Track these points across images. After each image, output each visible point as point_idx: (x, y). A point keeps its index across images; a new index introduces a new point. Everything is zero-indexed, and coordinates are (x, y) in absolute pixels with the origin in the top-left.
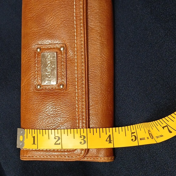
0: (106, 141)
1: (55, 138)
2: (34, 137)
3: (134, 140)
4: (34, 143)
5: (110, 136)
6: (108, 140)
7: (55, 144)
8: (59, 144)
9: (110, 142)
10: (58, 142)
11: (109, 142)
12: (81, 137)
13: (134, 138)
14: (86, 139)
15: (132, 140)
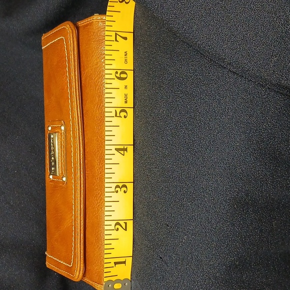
0: (124, 155)
1: (117, 230)
2: (116, 263)
3: (125, 114)
4: (124, 262)
5: (117, 150)
6: (122, 152)
7: (126, 230)
8: (126, 223)
9: (126, 150)
10: (124, 226)
11: (125, 152)
12: (117, 192)
13: (123, 114)
14: (121, 185)
15: (125, 117)
